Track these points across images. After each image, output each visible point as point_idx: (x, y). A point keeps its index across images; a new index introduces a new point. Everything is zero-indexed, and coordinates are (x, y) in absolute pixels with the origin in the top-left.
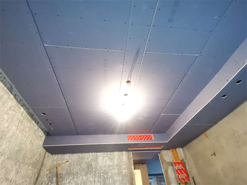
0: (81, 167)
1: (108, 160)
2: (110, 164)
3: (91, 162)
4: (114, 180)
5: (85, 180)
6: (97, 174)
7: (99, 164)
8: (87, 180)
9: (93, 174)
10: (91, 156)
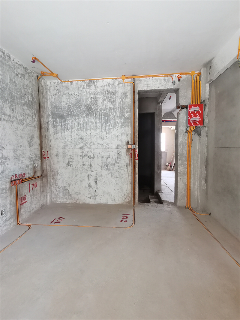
0: (80, 109)
2: (111, 107)
3: (91, 104)
4: (116, 122)
5: (87, 121)
6: (97, 116)
7: (99, 107)
8: (89, 121)
9: (94, 116)
10: (89, 99)
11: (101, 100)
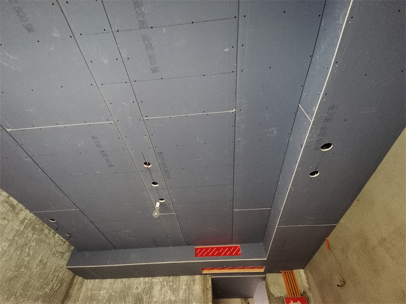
1: (169, 291)
2: (171, 298)
3: (142, 293)
7: (154, 299)
10: (142, 285)
11: (159, 287)
